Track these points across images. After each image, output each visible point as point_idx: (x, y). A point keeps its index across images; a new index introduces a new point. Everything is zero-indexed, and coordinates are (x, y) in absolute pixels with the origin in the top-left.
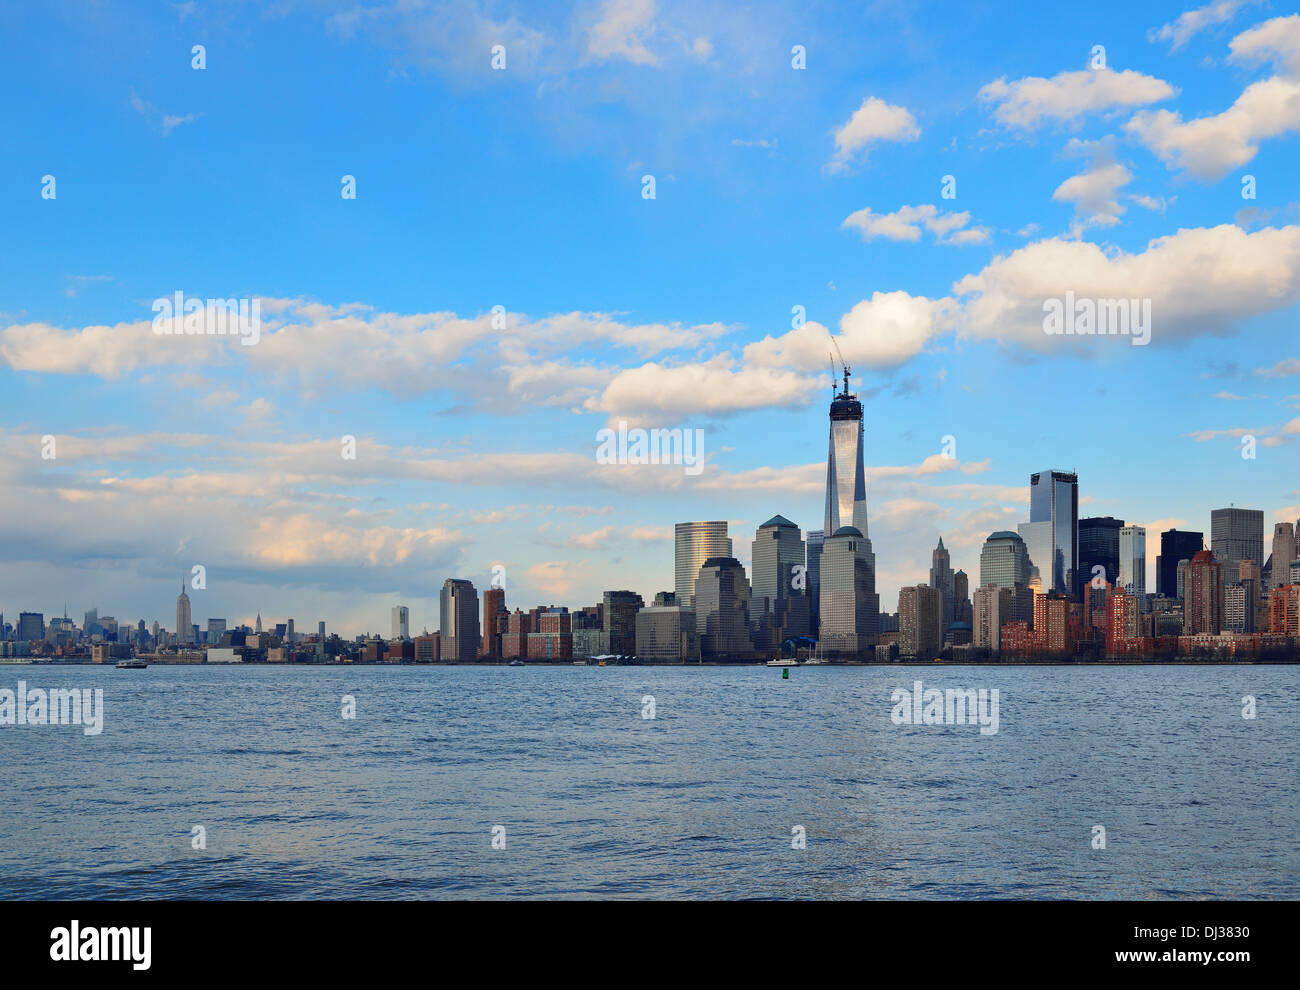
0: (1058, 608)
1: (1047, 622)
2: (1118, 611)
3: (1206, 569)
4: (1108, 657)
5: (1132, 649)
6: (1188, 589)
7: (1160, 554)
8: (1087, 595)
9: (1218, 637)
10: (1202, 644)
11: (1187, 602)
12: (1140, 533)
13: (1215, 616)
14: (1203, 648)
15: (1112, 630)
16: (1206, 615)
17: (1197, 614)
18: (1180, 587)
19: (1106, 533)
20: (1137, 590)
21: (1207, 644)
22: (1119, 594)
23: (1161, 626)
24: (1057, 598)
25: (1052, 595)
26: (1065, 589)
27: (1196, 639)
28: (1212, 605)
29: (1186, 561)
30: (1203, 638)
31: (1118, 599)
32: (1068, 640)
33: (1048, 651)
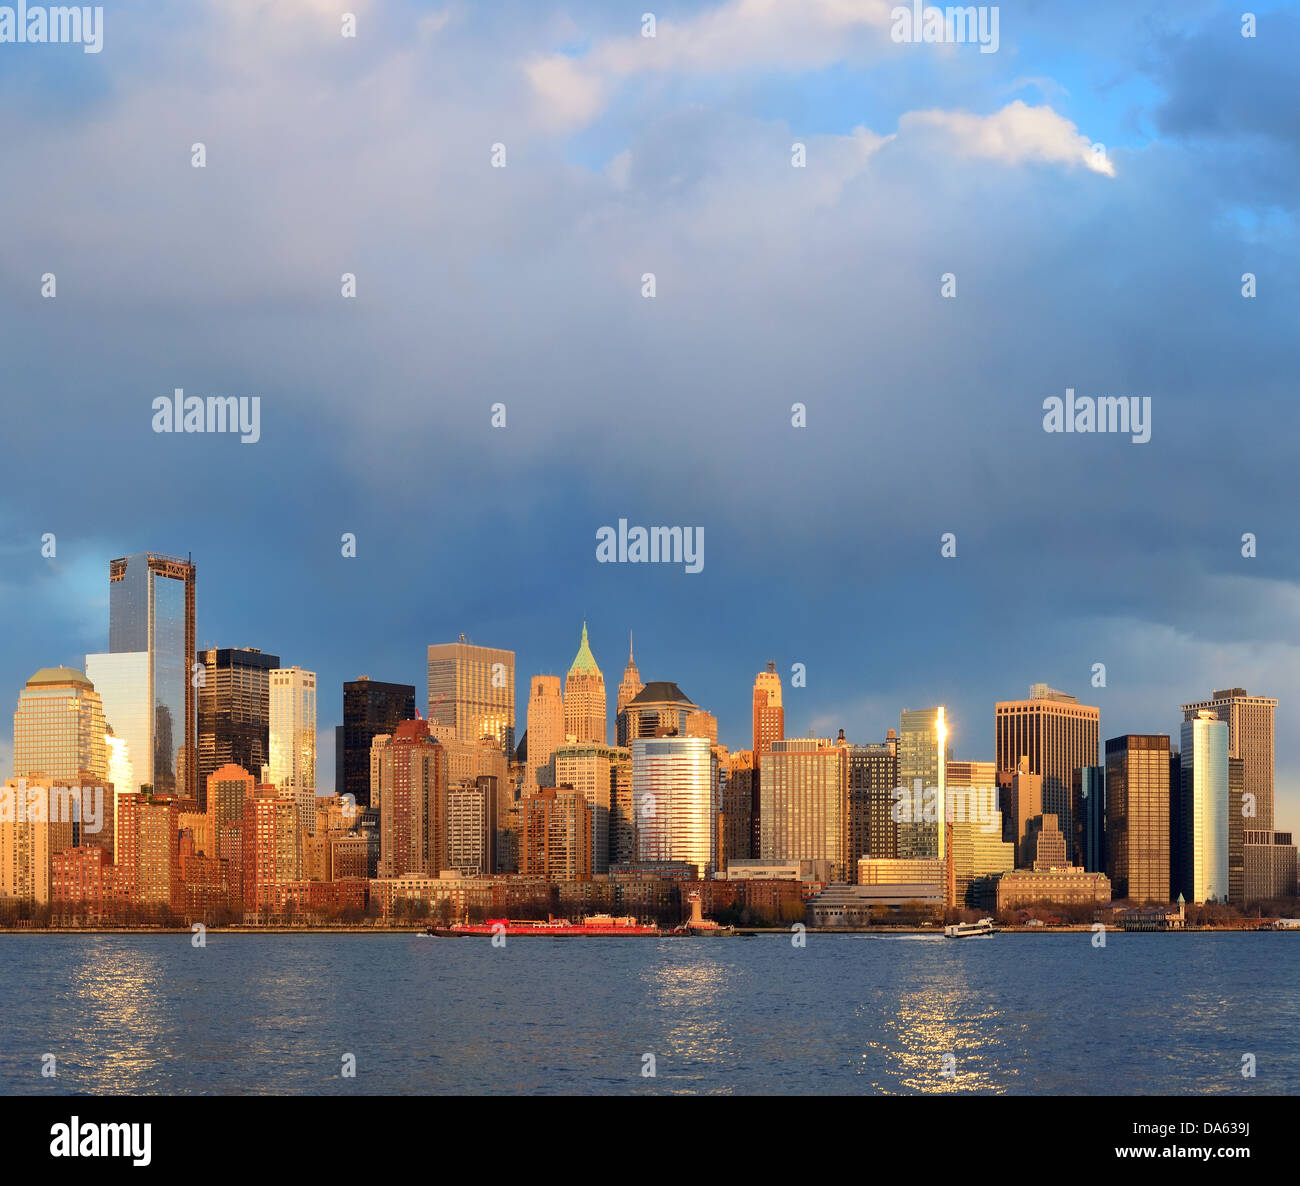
0: (156, 820)
1: (138, 850)
2: (263, 830)
3: (416, 753)
4: (247, 917)
5: (290, 903)
6: (387, 791)
7: (341, 724)
8: (212, 796)
9: (436, 883)
10: (409, 894)
11: (384, 815)
12: (305, 683)
13: (432, 843)
14: (411, 902)
15: (254, 866)
16: (417, 840)
17: (403, 838)
18: (374, 786)
19: (246, 677)
20: (299, 790)
21: (417, 894)
22: (266, 797)
23: (343, 861)
24: (154, 803)
25: (146, 796)
26: (173, 784)
27: (399, 886)
28: (426, 821)
29: (385, 737)
30: (411, 885)
31: (264, 806)
32: (177, 884)
33: (141, 906)
